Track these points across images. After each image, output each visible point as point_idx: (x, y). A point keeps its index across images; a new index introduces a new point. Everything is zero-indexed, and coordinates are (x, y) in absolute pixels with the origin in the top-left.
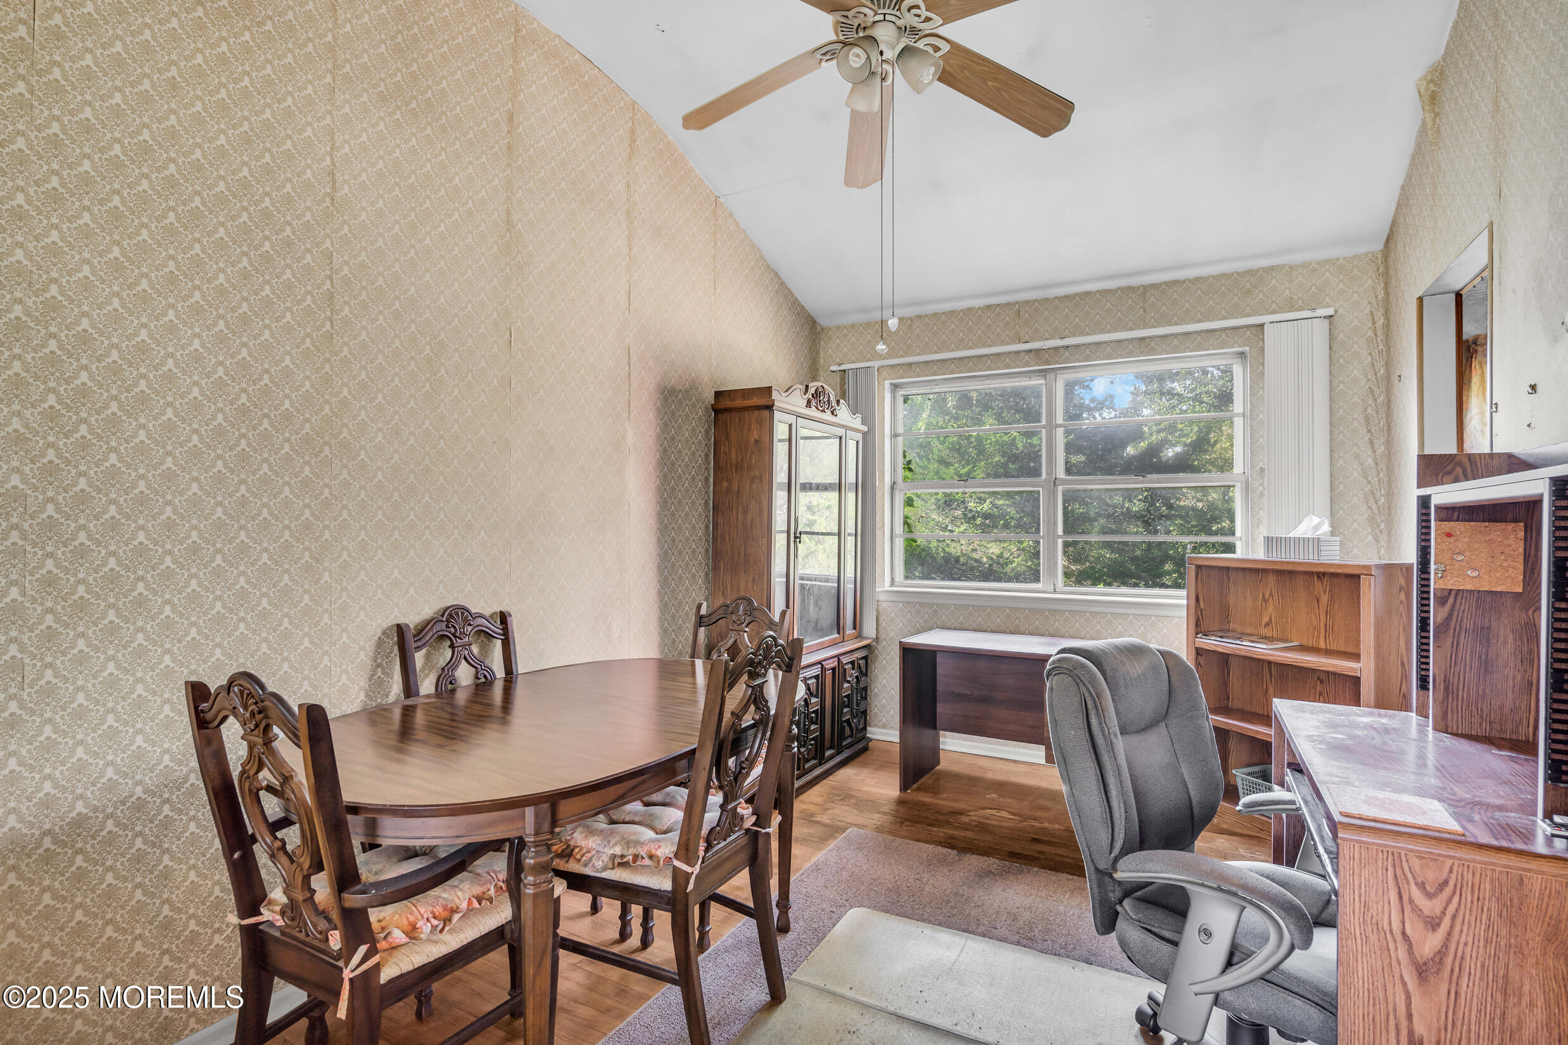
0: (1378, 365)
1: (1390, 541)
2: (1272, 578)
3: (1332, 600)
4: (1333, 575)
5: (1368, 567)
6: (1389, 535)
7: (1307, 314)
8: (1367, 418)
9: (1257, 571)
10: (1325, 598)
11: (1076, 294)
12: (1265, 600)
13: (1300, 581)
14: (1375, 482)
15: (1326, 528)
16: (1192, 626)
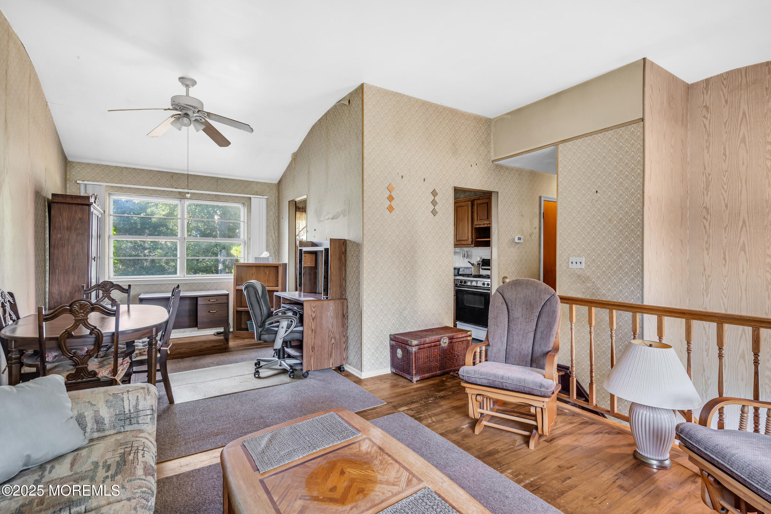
0: (276, 213)
1: (279, 258)
2: (254, 268)
3: (269, 273)
4: (270, 266)
5: (280, 264)
6: (279, 256)
7: (262, 197)
8: (274, 226)
9: (250, 266)
10: (267, 273)
11: (195, 175)
12: (252, 275)
13: (262, 269)
14: (275, 243)
15: (268, 255)
16: (235, 284)
